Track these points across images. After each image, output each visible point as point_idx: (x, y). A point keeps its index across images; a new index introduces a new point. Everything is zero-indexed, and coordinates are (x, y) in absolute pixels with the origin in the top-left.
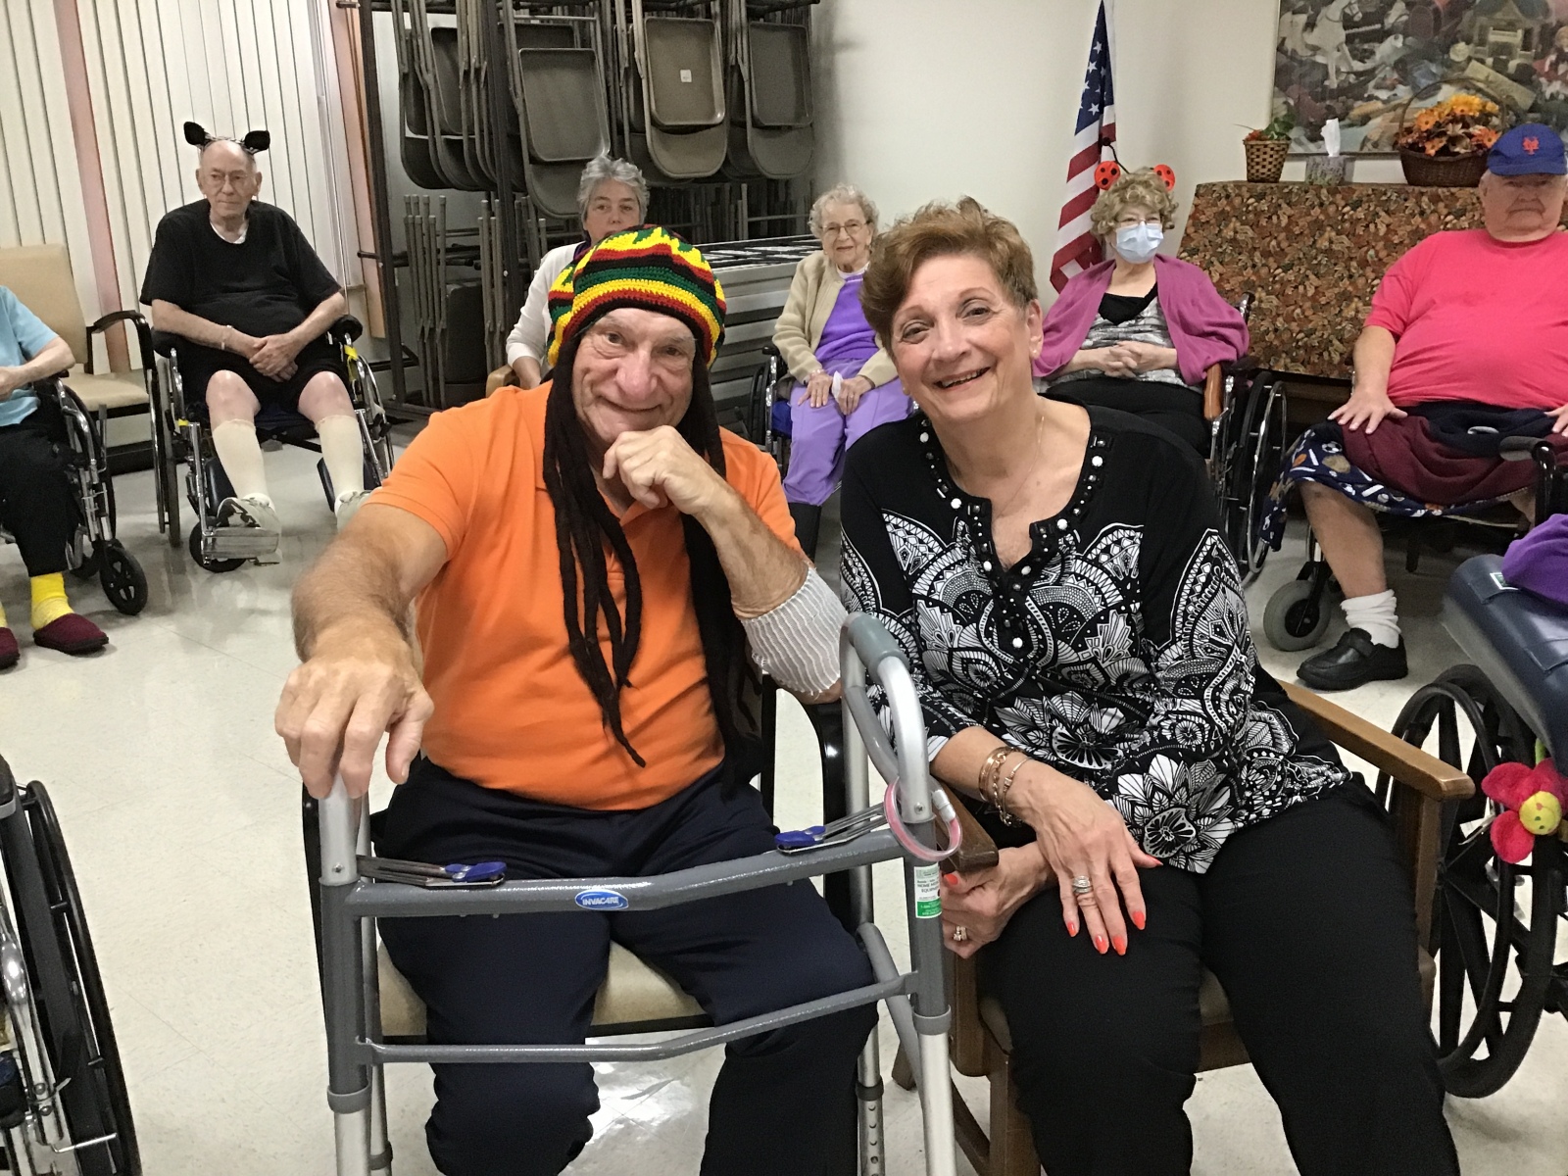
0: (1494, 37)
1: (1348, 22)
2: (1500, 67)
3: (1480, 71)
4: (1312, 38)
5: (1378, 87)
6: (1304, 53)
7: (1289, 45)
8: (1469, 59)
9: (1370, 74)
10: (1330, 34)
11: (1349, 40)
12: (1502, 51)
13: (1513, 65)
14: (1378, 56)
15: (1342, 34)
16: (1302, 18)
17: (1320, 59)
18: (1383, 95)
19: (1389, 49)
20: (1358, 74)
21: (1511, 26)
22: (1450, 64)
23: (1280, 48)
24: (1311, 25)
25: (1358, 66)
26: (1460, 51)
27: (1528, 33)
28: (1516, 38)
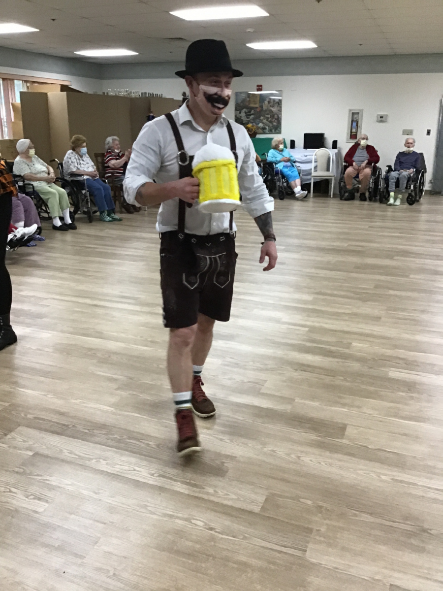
0: (267, 116)
2: (267, 120)
12: (267, 118)
14: (250, 118)
15: (245, 115)
21: (268, 114)
22: (260, 120)
23: (236, 116)
25: (247, 120)
26: (262, 118)
27: (271, 116)
28: (269, 116)
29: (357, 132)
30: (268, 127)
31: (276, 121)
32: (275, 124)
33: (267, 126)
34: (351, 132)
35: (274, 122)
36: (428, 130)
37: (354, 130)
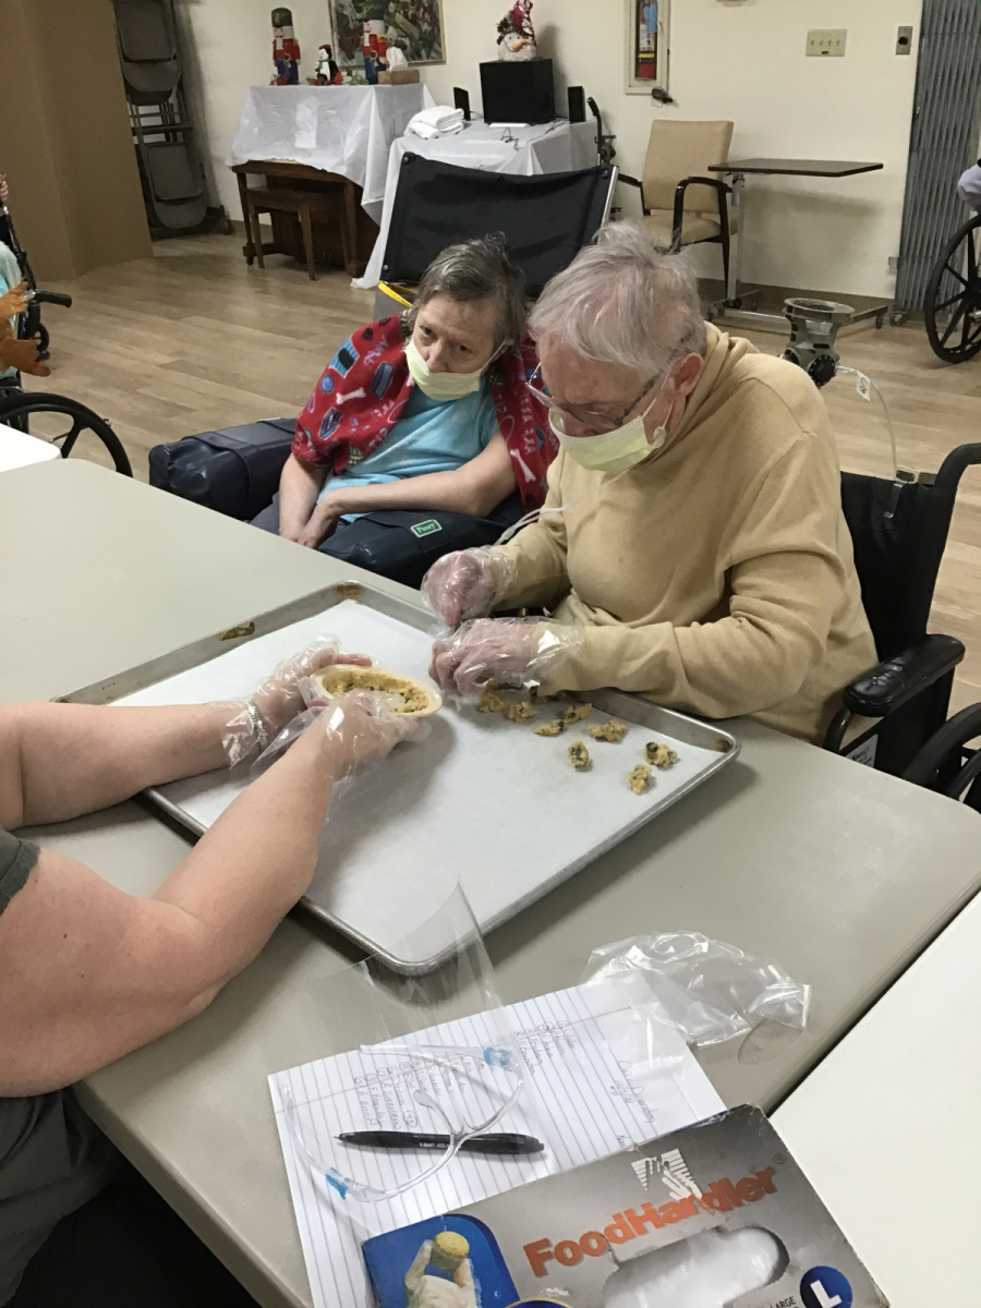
8: (395, 11)
23: (331, 7)
29: (655, 52)
30: (411, 37)
31: (427, 16)
32: (425, 27)
33: (407, 35)
34: (638, 51)
35: (424, 20)
36: (901, 29)
37: (644, 44)
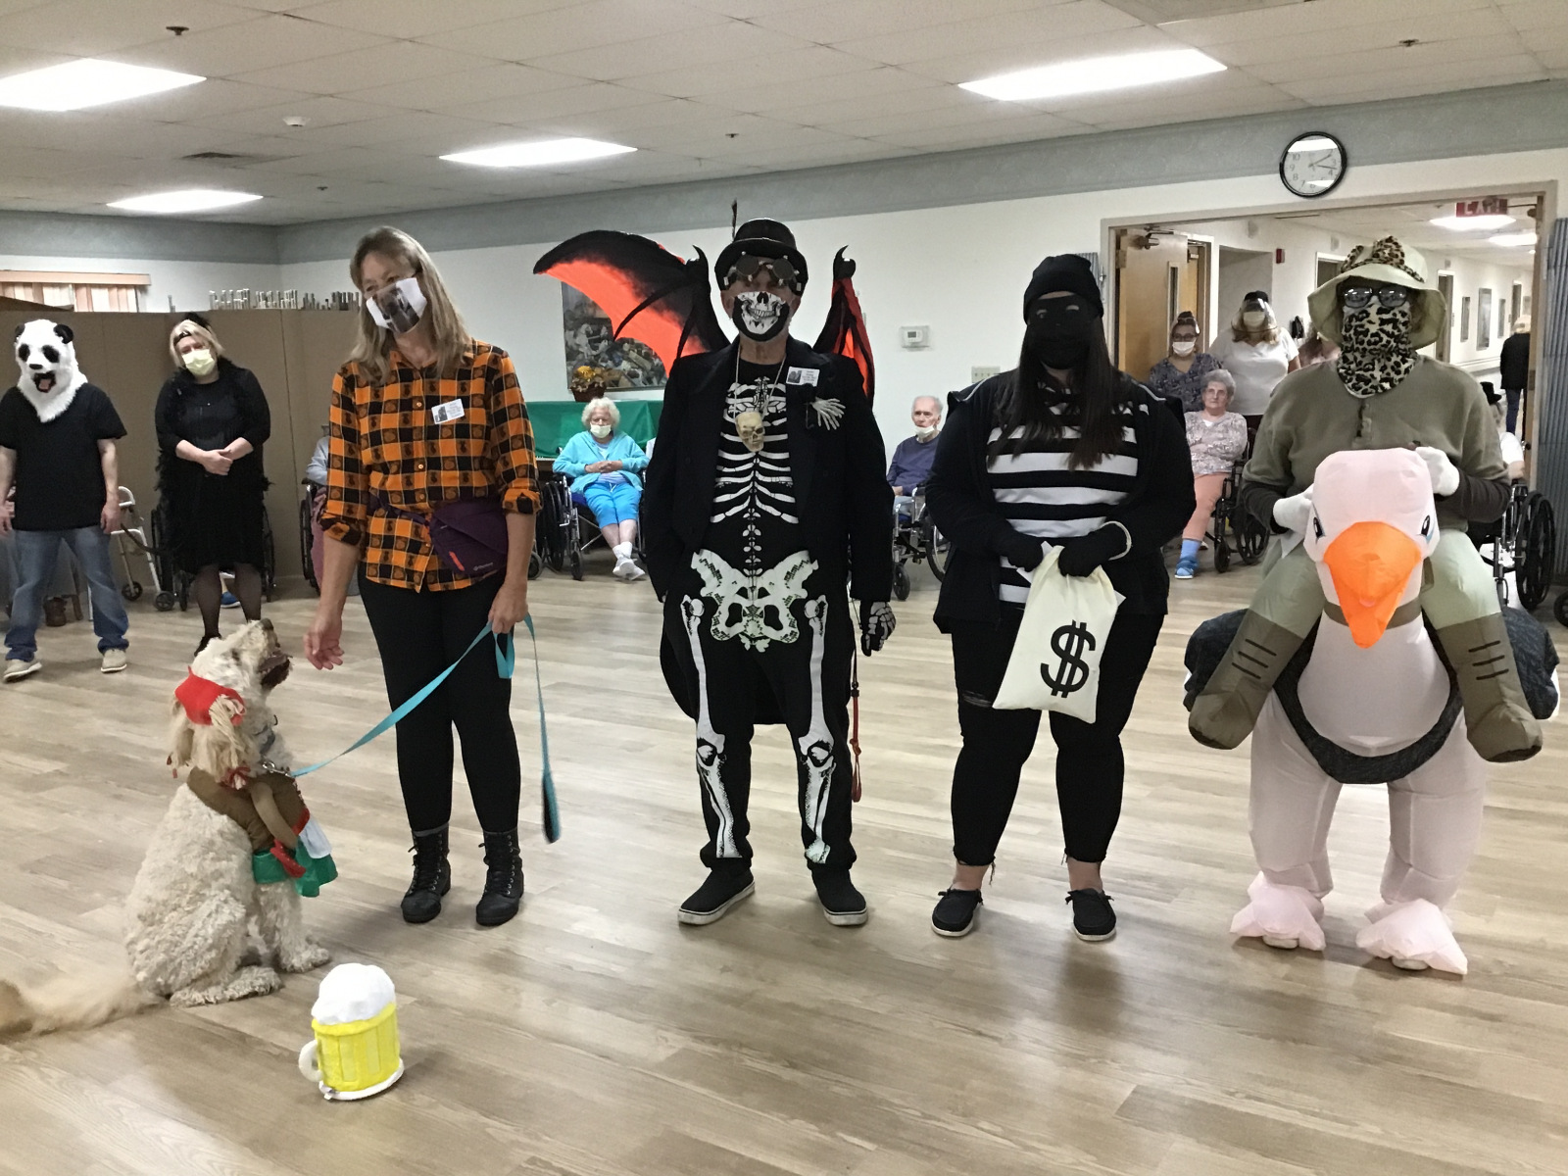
1: (588, 334)
2: (639, 353)
3: (633, 355)
4: (577, 341)
5: (602, 361)
6: (575, 347)
7: (569, 344)
9: (597, 357)
10: (582, 340)
11: (590, 342)
13: (643, 351)
14: (600, 348)
16: (572, 333)
17: (581, 350)
18: (604, 364)
19: (603, 345)
20: (595, 356)
22: (623, 352)
23: (567, 345)
24: (575, 336)
25: (594, 353)
